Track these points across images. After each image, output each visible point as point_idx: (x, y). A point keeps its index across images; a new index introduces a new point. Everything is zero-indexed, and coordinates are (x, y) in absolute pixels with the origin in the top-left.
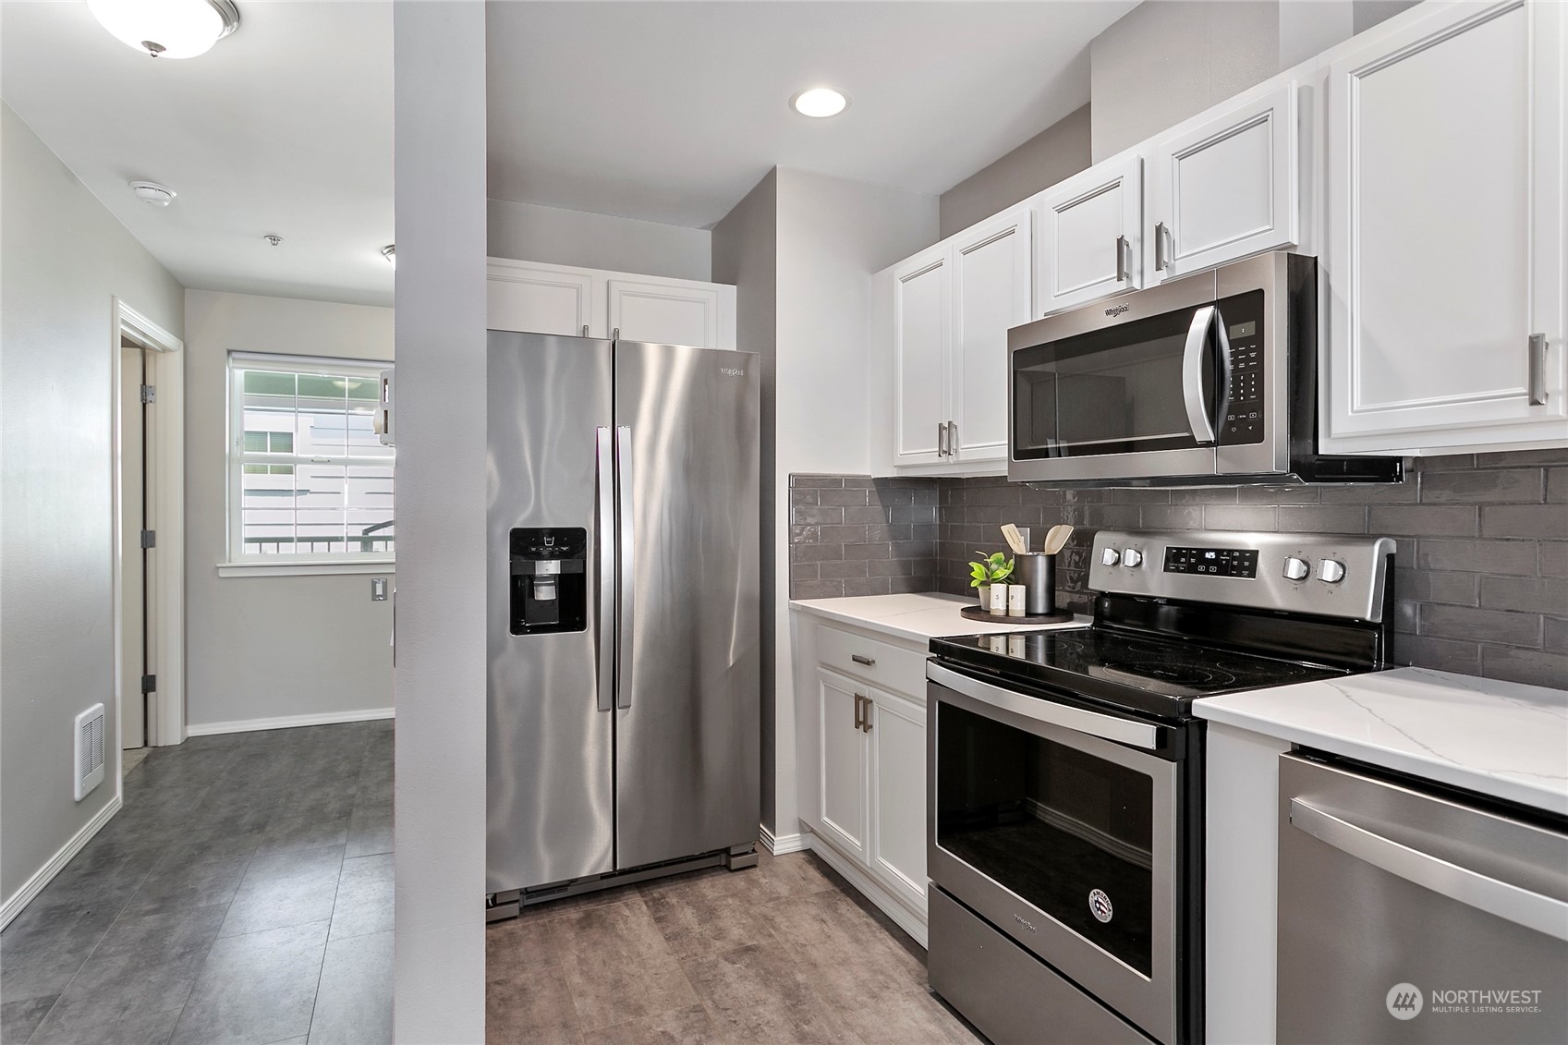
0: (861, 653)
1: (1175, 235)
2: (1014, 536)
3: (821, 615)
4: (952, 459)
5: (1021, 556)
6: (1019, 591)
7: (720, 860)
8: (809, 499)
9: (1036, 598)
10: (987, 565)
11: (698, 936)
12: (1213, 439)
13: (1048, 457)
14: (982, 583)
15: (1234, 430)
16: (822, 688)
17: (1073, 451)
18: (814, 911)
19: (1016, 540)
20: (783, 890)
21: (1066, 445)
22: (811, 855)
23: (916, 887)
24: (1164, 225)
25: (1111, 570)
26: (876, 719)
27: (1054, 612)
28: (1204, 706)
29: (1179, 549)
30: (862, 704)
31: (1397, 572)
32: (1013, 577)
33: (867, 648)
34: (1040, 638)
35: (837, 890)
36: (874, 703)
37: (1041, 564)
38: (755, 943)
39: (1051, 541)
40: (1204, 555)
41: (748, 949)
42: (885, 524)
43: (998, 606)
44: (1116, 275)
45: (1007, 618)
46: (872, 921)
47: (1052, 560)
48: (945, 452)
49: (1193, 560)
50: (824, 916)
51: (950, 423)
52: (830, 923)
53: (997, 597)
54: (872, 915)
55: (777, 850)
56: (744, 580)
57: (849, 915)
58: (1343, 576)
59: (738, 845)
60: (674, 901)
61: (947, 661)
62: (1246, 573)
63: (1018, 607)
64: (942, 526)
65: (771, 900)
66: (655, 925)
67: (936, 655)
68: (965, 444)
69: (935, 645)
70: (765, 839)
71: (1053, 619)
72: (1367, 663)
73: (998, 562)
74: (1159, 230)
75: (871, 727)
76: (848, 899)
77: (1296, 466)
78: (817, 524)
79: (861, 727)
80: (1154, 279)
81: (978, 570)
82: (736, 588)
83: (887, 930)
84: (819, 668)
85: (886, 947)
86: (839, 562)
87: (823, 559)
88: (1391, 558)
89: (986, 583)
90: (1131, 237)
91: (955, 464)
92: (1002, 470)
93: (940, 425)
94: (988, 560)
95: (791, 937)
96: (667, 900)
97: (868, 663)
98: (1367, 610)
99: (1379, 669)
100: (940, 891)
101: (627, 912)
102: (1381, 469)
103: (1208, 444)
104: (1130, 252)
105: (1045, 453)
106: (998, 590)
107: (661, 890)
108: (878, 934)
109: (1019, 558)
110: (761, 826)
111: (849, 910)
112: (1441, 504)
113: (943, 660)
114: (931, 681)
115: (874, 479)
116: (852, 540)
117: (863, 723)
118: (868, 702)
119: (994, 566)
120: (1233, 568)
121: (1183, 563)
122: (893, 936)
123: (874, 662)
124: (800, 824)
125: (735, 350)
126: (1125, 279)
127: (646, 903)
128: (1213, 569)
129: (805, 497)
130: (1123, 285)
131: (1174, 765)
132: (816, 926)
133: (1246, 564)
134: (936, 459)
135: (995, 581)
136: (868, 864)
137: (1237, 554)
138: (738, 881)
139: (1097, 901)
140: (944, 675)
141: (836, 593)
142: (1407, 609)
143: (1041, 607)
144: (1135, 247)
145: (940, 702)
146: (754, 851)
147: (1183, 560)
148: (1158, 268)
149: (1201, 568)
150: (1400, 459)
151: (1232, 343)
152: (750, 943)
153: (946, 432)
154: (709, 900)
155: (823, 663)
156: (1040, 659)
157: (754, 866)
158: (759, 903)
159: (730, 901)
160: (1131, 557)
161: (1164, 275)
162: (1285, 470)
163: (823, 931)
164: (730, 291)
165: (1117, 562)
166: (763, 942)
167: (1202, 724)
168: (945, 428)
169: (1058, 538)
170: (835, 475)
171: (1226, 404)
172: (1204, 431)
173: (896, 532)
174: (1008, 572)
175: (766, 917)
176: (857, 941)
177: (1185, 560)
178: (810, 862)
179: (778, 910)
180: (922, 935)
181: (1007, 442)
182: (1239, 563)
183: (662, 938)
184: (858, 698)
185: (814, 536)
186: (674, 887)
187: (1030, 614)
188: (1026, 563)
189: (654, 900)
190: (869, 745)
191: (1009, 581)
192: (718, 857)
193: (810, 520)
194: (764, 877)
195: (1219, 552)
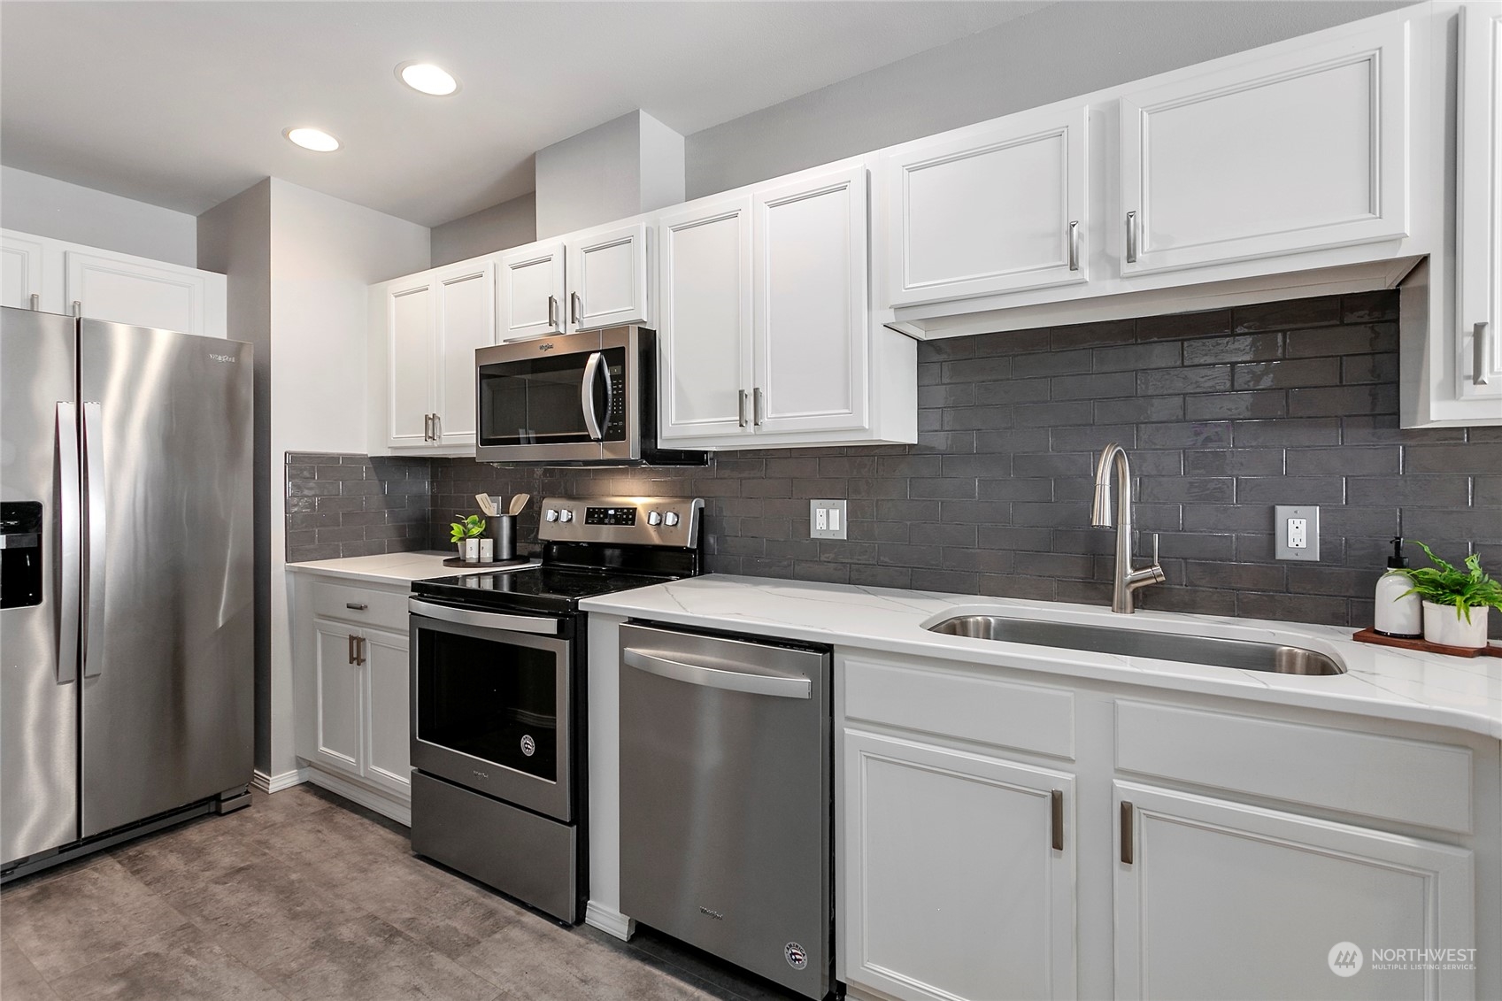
0: (356, 601)
1: (583, 301)
2: (486, 503)
3: (319, 573)
4: (436, 443)
5: (491, 518)
6: (487, 544)
7: (211, 807)
8: (306, 474)
9: (502, 548)
10: (464, 525)
11: (185, 873)
12: (600, 437)
13: (519, 444)
14: (461, 539)
15: (611, 432)
16: (319, 636)
17: (539, 440)
18: (309, 826)
19: (488, 506)
20: (278, 817)
21: (534, 436)
22: (309, 786)
23: (400, 778)
24: (576, 294)
25: (553, 524)
26: (368, 655)
27: (515, 557)
28: (585, 603)
29: (594, 509)
30: (356, 644)
31: (706, 518)
32: (484, 533)
33: (359, 596)
34: (505, 577)
35: (334, 806)
36: (367, 641)
37: (506, 522)
38: (248, 863)
39: (514, 505)
40: (608, 512)
41: (241, 870)
42: (381, 495)
43: (471, 555)
44: (548, 321)
45: (479, 564)
46: (366, 821)
47: (513, 519)
48: (430, 437)
49: (602, 516)
50: (320, 828)
51: (434, 415)
52: (325, 831)
53: (471, 549)
54: (366, 817)
55: (272, 788)
56: (236, 547)
57: (344, 821)
58: (677, 522)
59: (230, 789)
60: (155, 853)
61: (426, 597)
62: (630, 522)
63: (487, 555)
64: (434, 497)
65: (266, 828)
66: (134, 878)
67: (417, 594)
68: (446, 431)
69: (416, 586)
70: (260, 782)
71: (513, 562)
72: (687, 572)
73: (474, 523)
74: (573, 295)
75: (364, 660)
76: (344, 811)
77: (644, 455)
78: (315, 496)
79: (355, 662)
80: (572, 329)
81: (457, 529)
82: (226, 556)
83: (378, 824)
84: (316, 620)
85: (376, 836)
86: (336, 528)
87: (320, 526)
88: (701, 510)
89: (463, 539)
90: (558, 297)
91: (439, 447)
92: (471, 452)
93: (426, 416)
94: (466, 521)
95: (285, 851)
96: (147, 854)
97: (361, 608)
98: (689, 542)
99: (695, 575)
100: (422, 775)
101: (96, 875)
102: (696, 458)
103: (597, 440)
104: (557, 307)
105: (517, 441)
106: (472, 544)
107: (138, 848)
108: (370, 828)
109: (489, 519)
110: (255, 771)
111: (344, 818)
112: (725, 478)
113: (423, 596)
114: (413, 614)
115: (371, 458)
116: (349, 509)
117: (357, 658)
118: (360, 641)
119: (470, 526)
120: (624, 519)
121: (596, 518)
122: (384, 826)
123: (366, 607)
124: (297, 760)
125: (226, 338)
126: (554, 325)
127: (120, 862)
128: (613, 521)
129: (302, 473)
130: (553, 329)
131: (568, 642)
132: (312, 837)
133: (630, 516)
134: (423, 443)
135: (470, 537)
136: (362, 775)
137: (625, 511)
138: (231, 822)
139: (526, 743)
140: (424, 607)
141: (334, 555)
142: (711, 540)
143: (505, 554)
144: (561, 304)
145: (420, 629)
146: (247, 792)
148: (573, 322)
149: (606, 521)
150: (706, 452)
151: (612, 377)
152: (242, 865)
153: (431, 421)
154: (197, 843)
155: (319, 615)
156: (505, 589)
157: (248, 806)
158: (253, 833)
159: (221, 839)
160: (564, 516)
161: (577, 326)
162: (638, 457)
163: (319, 838)
164: (222, 279)
165: (556, 520)
166: (255, 861)
167: (585, 614)
168: (430, 419)
169: (519, 503)
170: (333, 454)
171: (608, 416)
172: (595, 432)
173: (390, 502)
174: (481, 530)
175: (260, 842)
176: (351, 838)
177: (596, 516)
178: (307, 792)
179: (273, 834)
180: (405, 817)
181: (475, 432)
182: (627, 516)
183: (142, 885)
184: (352, 638)
185: (312, 505)
186: (155, 842)
187: (496, 559)
188: (495, 523)
189: (129, 858)
190: (364, 677)
191: (481, 536)
192: (207, 806)
193: (306, 492)
194: (259, 812)
195: (616, 510)
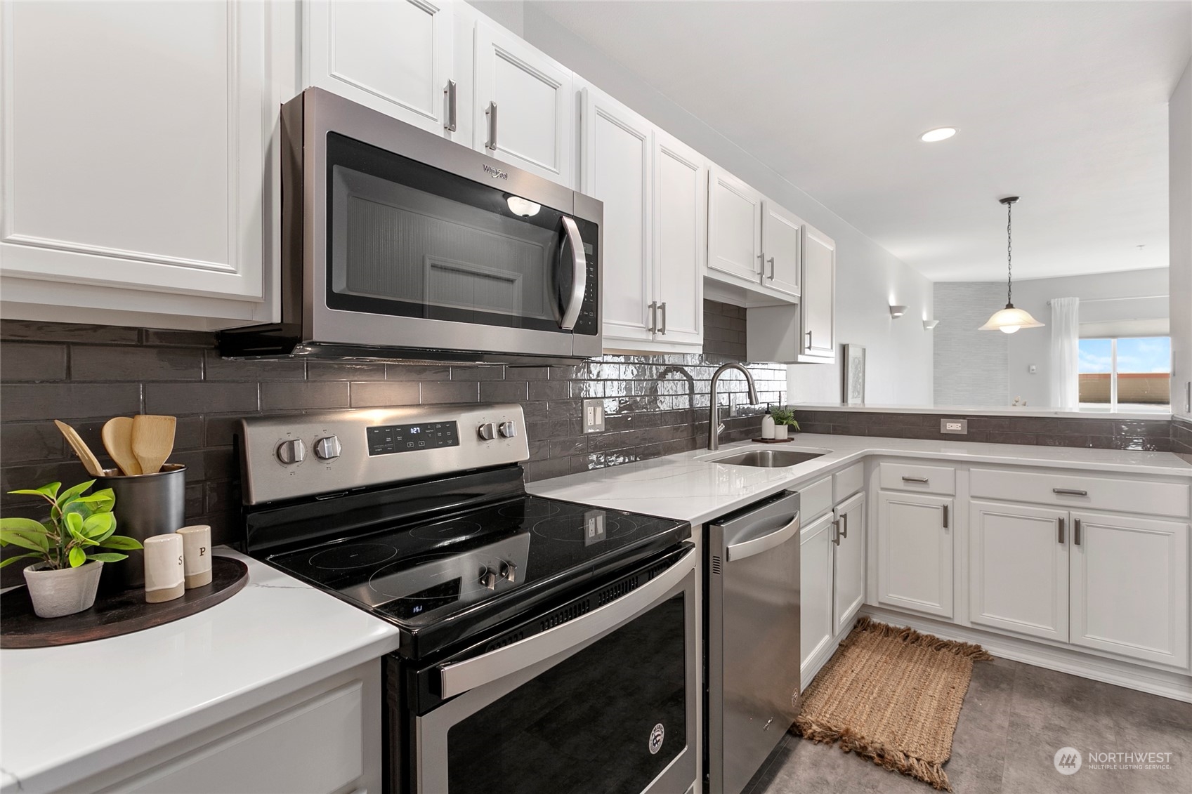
15: (581, 322)
29: (379, 429)
40: (410, 431)
49: (399, 438)
62: (449, 443)
103: (569, 331)
121: (389, 442)
128: (422, 443)
133: (449, 433)
137: (439, 426)
139: (655, 738)
147: (389, 439)
149: (410, 444)
177: (391, 439)
